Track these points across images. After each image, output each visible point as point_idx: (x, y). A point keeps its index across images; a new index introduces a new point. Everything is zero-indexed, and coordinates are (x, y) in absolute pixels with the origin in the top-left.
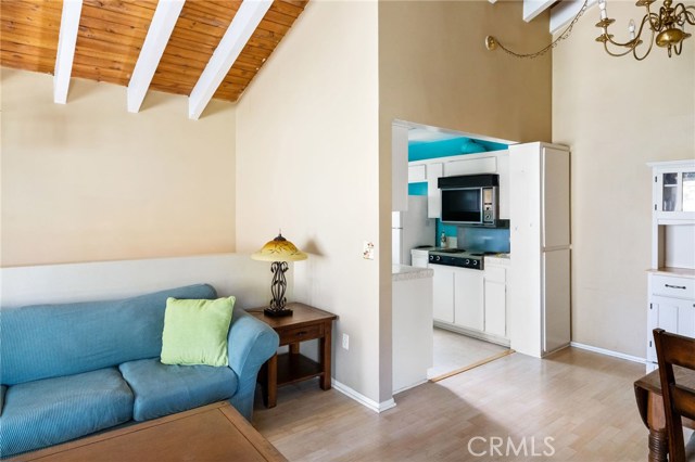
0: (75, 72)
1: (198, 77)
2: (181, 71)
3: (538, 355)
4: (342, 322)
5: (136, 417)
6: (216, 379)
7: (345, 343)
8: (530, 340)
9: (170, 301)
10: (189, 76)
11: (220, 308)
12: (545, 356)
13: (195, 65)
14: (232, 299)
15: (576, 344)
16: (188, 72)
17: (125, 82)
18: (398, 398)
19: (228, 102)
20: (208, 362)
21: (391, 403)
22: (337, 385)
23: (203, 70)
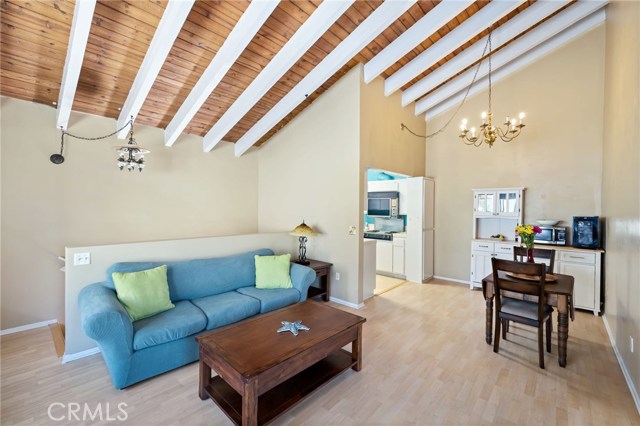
1: (243, 134)
3: (421, 282)
4: (335, 267)
5: (262, 311)
6: (291, 294)
7: (337, 277)
8: (416, 275)
9: (256, 257)
11: (285, 259)
12: (424, 282)
14: (289, 256)
15: (435, 277)
18: (365, 302)
20: (282, 286)
21: (362, 305)
22: (332, 299)
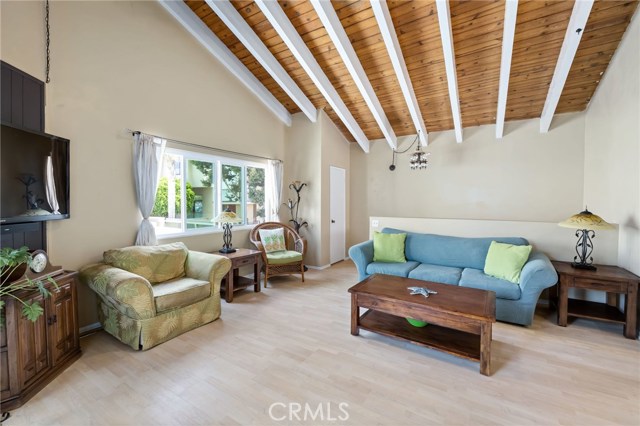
0: (464, 126)
1: (543, 105)
2: (528, 105)
9: (494, 243)
10: (535, 106)
11: (523, 251)
13: (537, 98)
14: (530, 247)
16: (534, 104)
17: (494, 122)
19: (578, 112)
20: (507, 278)
23: (545, 99)
